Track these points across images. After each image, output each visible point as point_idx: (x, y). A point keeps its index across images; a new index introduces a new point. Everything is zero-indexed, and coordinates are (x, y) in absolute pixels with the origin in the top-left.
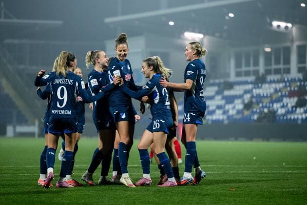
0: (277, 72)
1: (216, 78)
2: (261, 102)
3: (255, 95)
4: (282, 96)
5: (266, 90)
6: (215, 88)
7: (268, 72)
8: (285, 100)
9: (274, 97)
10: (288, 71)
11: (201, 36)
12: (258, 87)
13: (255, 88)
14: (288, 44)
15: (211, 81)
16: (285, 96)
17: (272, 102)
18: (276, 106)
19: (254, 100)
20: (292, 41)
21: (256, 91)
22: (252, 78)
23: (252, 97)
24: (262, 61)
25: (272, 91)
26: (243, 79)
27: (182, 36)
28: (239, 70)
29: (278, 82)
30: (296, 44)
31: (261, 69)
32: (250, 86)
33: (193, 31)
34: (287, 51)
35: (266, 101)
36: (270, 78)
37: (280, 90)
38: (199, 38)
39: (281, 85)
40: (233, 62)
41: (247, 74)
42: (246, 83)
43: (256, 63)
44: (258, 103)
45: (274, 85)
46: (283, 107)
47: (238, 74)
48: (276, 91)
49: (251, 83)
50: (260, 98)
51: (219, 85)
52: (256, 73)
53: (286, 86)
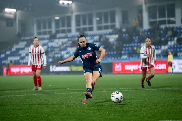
0: (63, 31)
1: (25, 36)
2: (54, 51)
3: (50, 47)
4: (67, 47)
5: (57, 43)
6: (25, 43)
7: (58, 32)
8: (69, 49)
9: (62, 47)
10: (70, 31)
11: (15, 10)
12: (52, 42)
13: (49, 42)
14: (69, 14)
15: (22, 39)
16: (69, 46)
17: (61, 50)
18: (63, 53)
19: (49, 50)
20: (72, 12)
21: (50, 44)
22: (47, 36)
23: (48, 48)
24: (53, 25)
25: (60, 43)
26: (42, 36)
27: (3, 11)
28: (39, 31)
29: (64, 38)
30: (75, 14)
31: (53, 30)
32: (46, 41)
33: (10, 8)
34: (69, 18)
35: (57, 50)
36: (59, 35)
37: (65, 43)
38: (14, 12)
39: (66, 40)
40: (35, 27)
41: (45, 33)
42: (44, 39)
43: (50, 27)
44: (51, 51)
45: (61, 40)
46: (67, 53)
47: (39, 34)
48: (63, 44)
49: (47, 39)
50: (53, 48)
51: (27, 41)
52: (50, 32)
53: (69, 41)
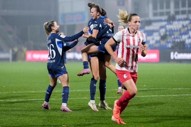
0: (184, 12)
2: (173, 34)
3: (168, 30)
4: (188, 30)
5: (176, 25)
7: (177, 13)
9: (182, 31)
12: (170, 24)
13: (167, 24)
17: (181, 34)
18: (184, 37)
19: (168, 33)
21: (169, 27)
22: (165, 17)
23: (166, 31)
24: (172, 5)
25: (180, 26)
26: (158, 18)
28: (155, 11)
29: (185, 20)
31: (172, 10)
32: (164, 23)
35: (176, 34)
36: (178, 17)
37: (187, 26)
39: (187, 22)
40: (151, 6)
41: (162, 14)
42: (161, 21)
43: (168, 7)
44: (170, 35)
45: (181, 23)
46: (189, 38)
47: (155, 14)
48: (183, 26)
49: (165, 21)
50: (172, 32)
52: (168, 13)
